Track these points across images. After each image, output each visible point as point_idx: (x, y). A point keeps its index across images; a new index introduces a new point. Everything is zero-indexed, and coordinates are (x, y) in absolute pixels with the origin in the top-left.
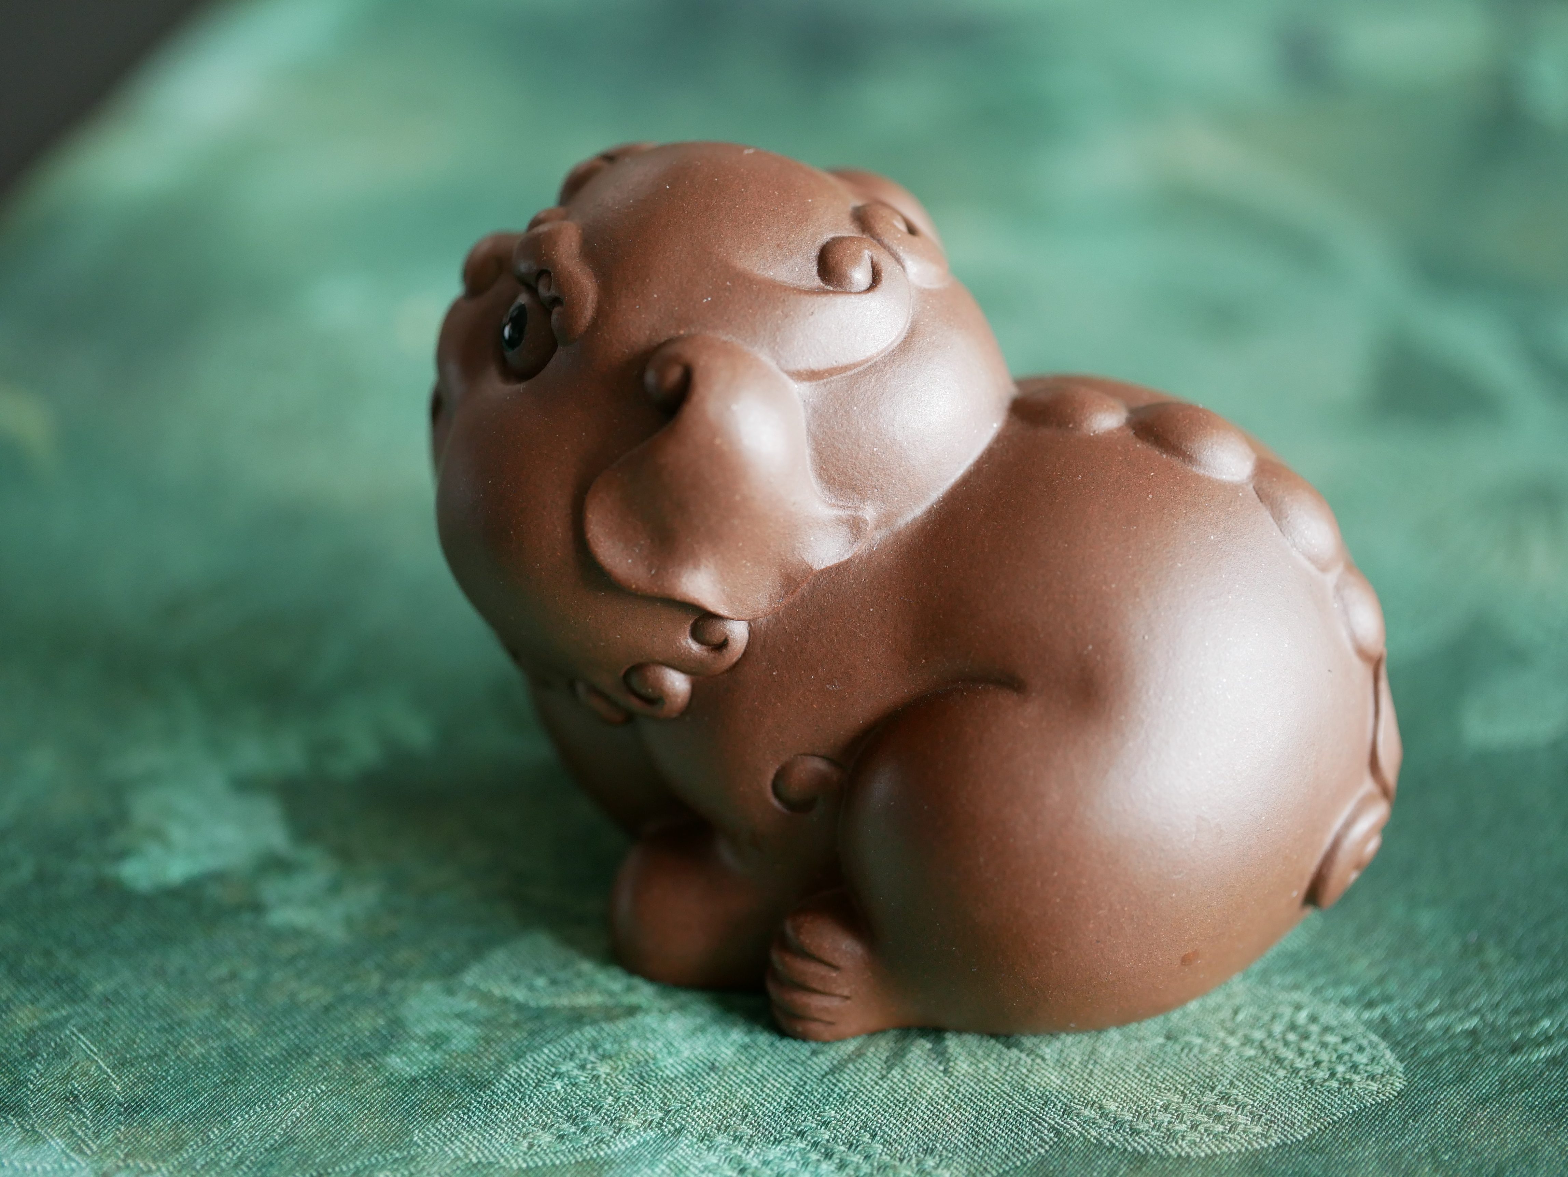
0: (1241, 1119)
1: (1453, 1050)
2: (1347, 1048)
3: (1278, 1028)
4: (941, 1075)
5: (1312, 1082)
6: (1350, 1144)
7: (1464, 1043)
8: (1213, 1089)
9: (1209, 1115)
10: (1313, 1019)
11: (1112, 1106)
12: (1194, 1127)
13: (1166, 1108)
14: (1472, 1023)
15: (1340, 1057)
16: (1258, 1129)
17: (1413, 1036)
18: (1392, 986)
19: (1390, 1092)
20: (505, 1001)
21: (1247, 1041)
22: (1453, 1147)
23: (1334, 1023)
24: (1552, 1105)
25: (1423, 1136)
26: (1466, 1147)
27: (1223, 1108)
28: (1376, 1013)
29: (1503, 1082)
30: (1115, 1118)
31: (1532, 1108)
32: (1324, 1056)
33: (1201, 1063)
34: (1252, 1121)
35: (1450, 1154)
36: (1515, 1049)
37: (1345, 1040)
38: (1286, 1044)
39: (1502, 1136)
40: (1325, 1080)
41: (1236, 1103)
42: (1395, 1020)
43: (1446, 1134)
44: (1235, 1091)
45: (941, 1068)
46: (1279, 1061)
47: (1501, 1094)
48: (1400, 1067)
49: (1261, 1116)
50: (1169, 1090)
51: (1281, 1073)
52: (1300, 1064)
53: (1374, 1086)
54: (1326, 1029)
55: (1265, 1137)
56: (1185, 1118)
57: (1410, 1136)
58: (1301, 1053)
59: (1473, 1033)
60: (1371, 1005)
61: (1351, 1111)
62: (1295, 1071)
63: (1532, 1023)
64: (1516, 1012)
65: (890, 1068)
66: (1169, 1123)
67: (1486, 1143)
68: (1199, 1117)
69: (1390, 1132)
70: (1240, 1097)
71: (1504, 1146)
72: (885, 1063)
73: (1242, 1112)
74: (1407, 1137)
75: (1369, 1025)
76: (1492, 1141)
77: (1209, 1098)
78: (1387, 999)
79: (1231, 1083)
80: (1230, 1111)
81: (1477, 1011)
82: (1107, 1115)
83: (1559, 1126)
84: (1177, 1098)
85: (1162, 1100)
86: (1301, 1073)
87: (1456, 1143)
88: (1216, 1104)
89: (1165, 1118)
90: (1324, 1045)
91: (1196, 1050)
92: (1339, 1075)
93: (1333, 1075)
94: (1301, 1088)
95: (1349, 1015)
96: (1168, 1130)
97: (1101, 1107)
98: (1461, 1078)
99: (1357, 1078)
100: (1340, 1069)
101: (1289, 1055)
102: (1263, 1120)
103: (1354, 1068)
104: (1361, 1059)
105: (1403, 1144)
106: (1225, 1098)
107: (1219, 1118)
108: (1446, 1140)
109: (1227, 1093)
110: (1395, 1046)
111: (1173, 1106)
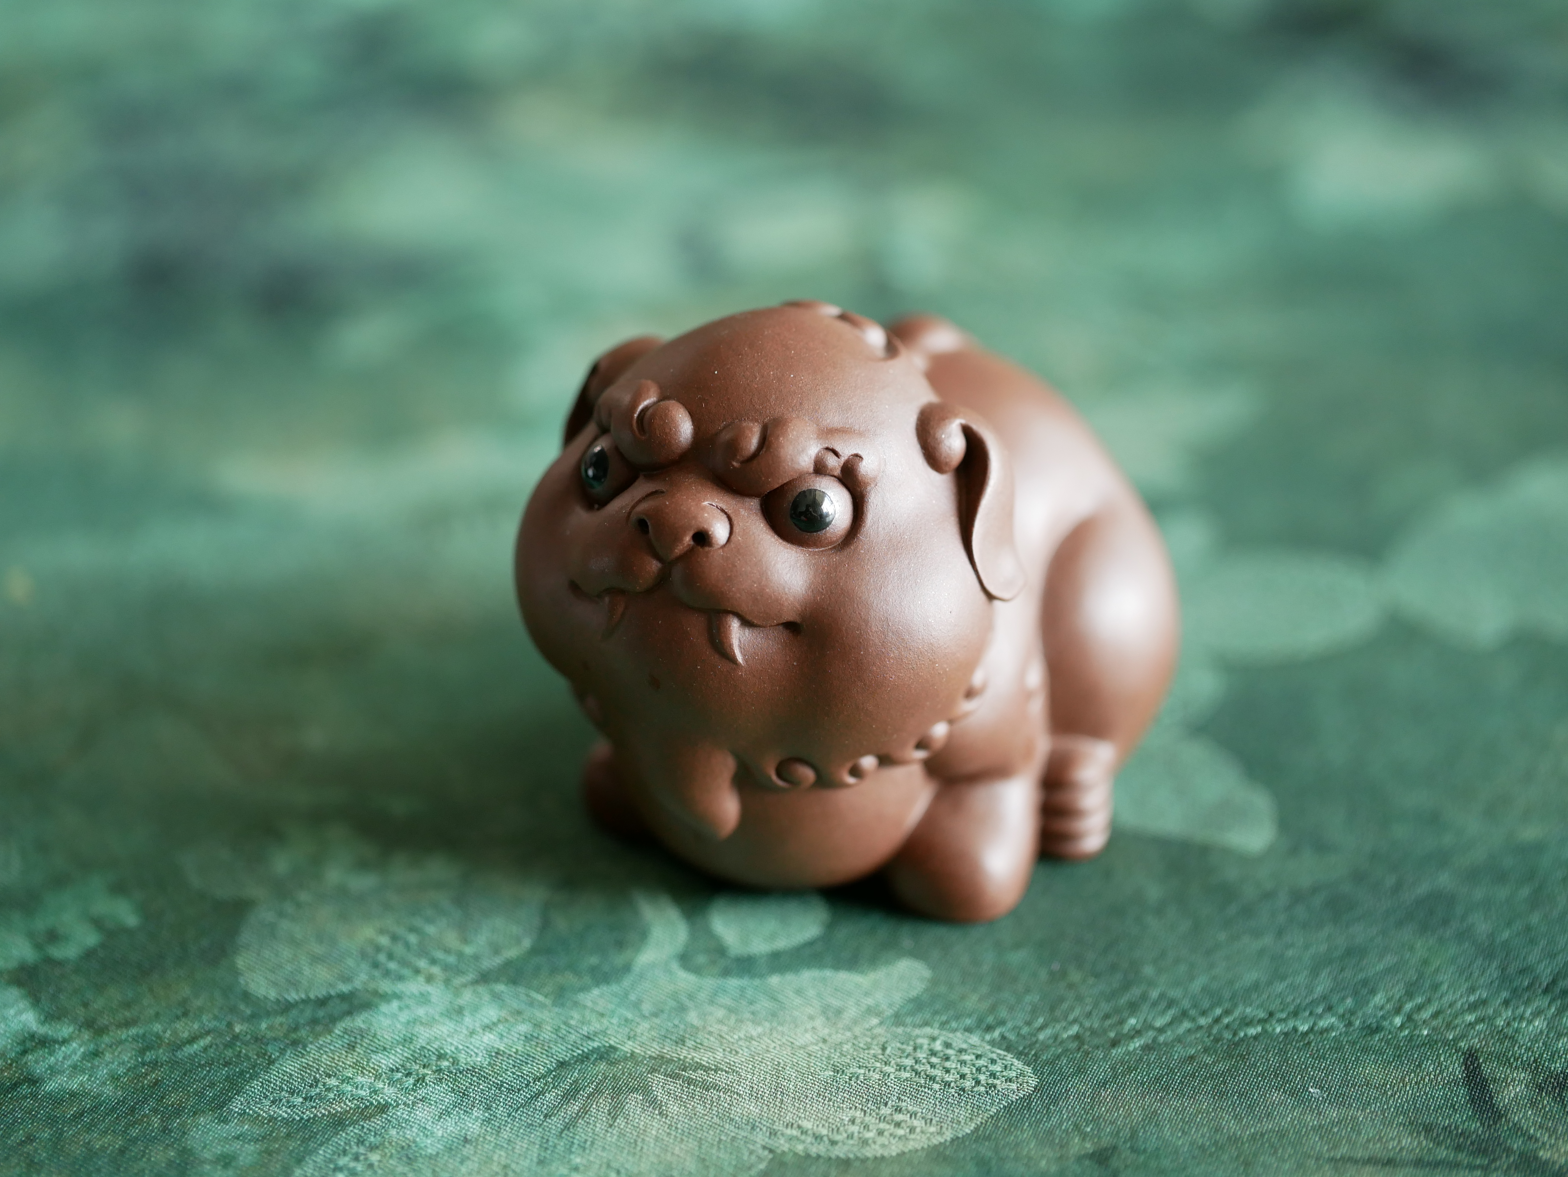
0: (916, 1123)
1: (1065, 1051)
2: (981, 1062)
3: (921, 1055)
4: (658, 1117)
5: (963, 1090)
6: (1010, 1131)
7: (1074, 1045)
8: (886, 1104)
9: (888, 1123)
10: (948, 1045)
11: (807, 1125)
12: (881, 1133)
13: (853, 1121)
14: (1074, 1030)
15: (979, 1070)
16: (932, 1129)
17: (1031, 1046)
18: (1003, 1013)
19: (1028, 1089)
20: (272, 1119)
21: (900, 1068)
22: (1091, 1121)
23: (964, 1046)
24: (1158, 1079)
25: (1065, 1117)
26: (1101, 1120)
27: (899, 1117)
28: (996, 1034)
29: (1113, 1068)
30: (814, 1134)
31: (1143, 1084)
32: (966, 1070)
33: (869, 1087)
34: (926, 1124)
35: (1091, 1126)
36: (1114, 1043)
37: (978, 1057)
38: (933, 1066)
39: (1127, 1107)
40: (973, 1087)
41: (908, 1112)
42: (1012, 1037)
43: (1083, 1112)
44: (904, 1104)
45: (657, 1112)
46: (933, 1079)
47: (1115, 1077)
48: (1029, 1070)
49: (931, 1120)
50: (851, 1108)
51: (936, 1087)
52: (949, 1078)
53: (1014, 1086)
54: (961, 1051)
55: (940, 1133)
56: (871, 1128)
57: (1055, 1117)
58: (948, 1071)
59: (1077, 1037)
60: (989, 1029)
61: (1002, 1106)
62: (948, 1084)
63: (1122, 1022)
64: (1107, 1016)
65: (614, 1118)
66: (859, 1133)
67: (1116, 1114)
68: (882, 1126)
69: (1038, 1117)
70: (910, 1108)
71: (1131, 1114)
72: (609, 1114)
73: (915, 1118)
74: (1052, 1119)
75: (992, 1043)
76: (1120, 1112)
77: (885, 1111)
78: (1002, 1023)
79: (899, 1098)
80: (905, 1119)
81: (1075, 1021)
82: (806, 1132)
83: (1168, 1094)
84: (859, 1114)
85: (847, 1116)
86: (952, 1084)
87: (1093, 1118)
88: (892, 1115)
89: (855, 1129)
90: (963, 1063)
91: (862, 1077)
92: (982, 1082)
93: (978, 1083)
94: (956, 1095)
95: (974, 1039)
96: (860, 1138)
97: (799, 1127)
98: (1080, 1071)
99: (996, 1082)
100: (982, 1078)
101: (938, 1073)
102: (934, 1122)
103: (993, 1075)
104: (997, 1068)
105: (1052, 1125)
106: (898, 1110)
107: (898, 1125)
108: (1084, 1116)
109: (898, 1106)
110: (1019, 1055)
111: (858, 1121)
